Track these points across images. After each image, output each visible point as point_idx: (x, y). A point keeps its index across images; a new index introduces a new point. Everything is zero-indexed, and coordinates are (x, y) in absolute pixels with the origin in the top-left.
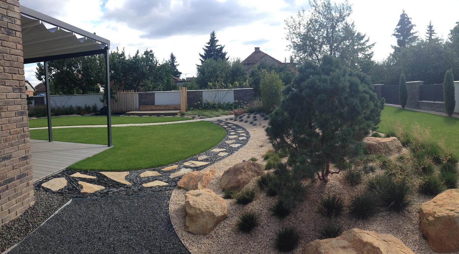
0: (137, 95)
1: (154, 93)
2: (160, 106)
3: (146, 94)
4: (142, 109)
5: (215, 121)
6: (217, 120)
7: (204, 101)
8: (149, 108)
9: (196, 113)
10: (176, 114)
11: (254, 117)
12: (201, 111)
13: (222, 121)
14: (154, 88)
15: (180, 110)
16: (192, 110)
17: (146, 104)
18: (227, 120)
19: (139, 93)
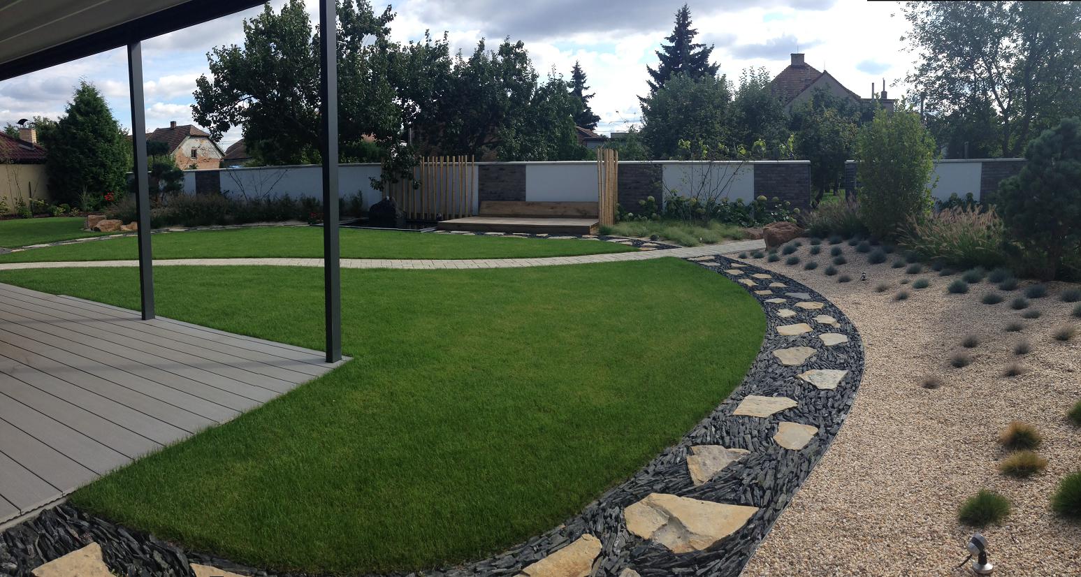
0: (476, 169)
1: (524, 166)
2: (538, 204)
3: (501, 169)
4: (486, 211)
5: (706, 258)
6: (713, 258)
7: (666, 194)
8: (508, 211)
9: (644, 229)
10: (585, 230)
11: (836, 253)
12: (657, 226)
13: (730, 261)
14: (524, 152)
15: (597, 217)
16: (632, 219)
17: (500, 197)
18: (743, 257)
19: (480, 166)
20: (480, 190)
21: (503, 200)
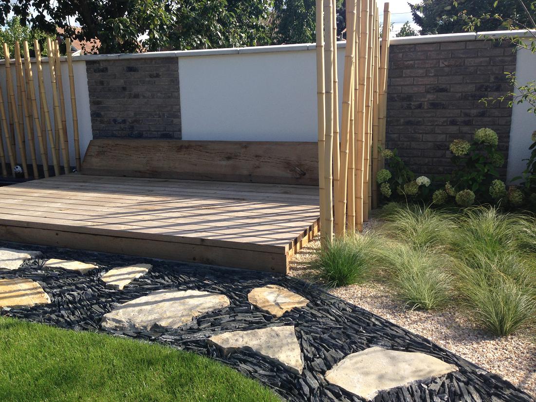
1: (174, 60)
3: (131, 69)
19: (88, 62)
20: (95, 116)
21: (140, 136)
